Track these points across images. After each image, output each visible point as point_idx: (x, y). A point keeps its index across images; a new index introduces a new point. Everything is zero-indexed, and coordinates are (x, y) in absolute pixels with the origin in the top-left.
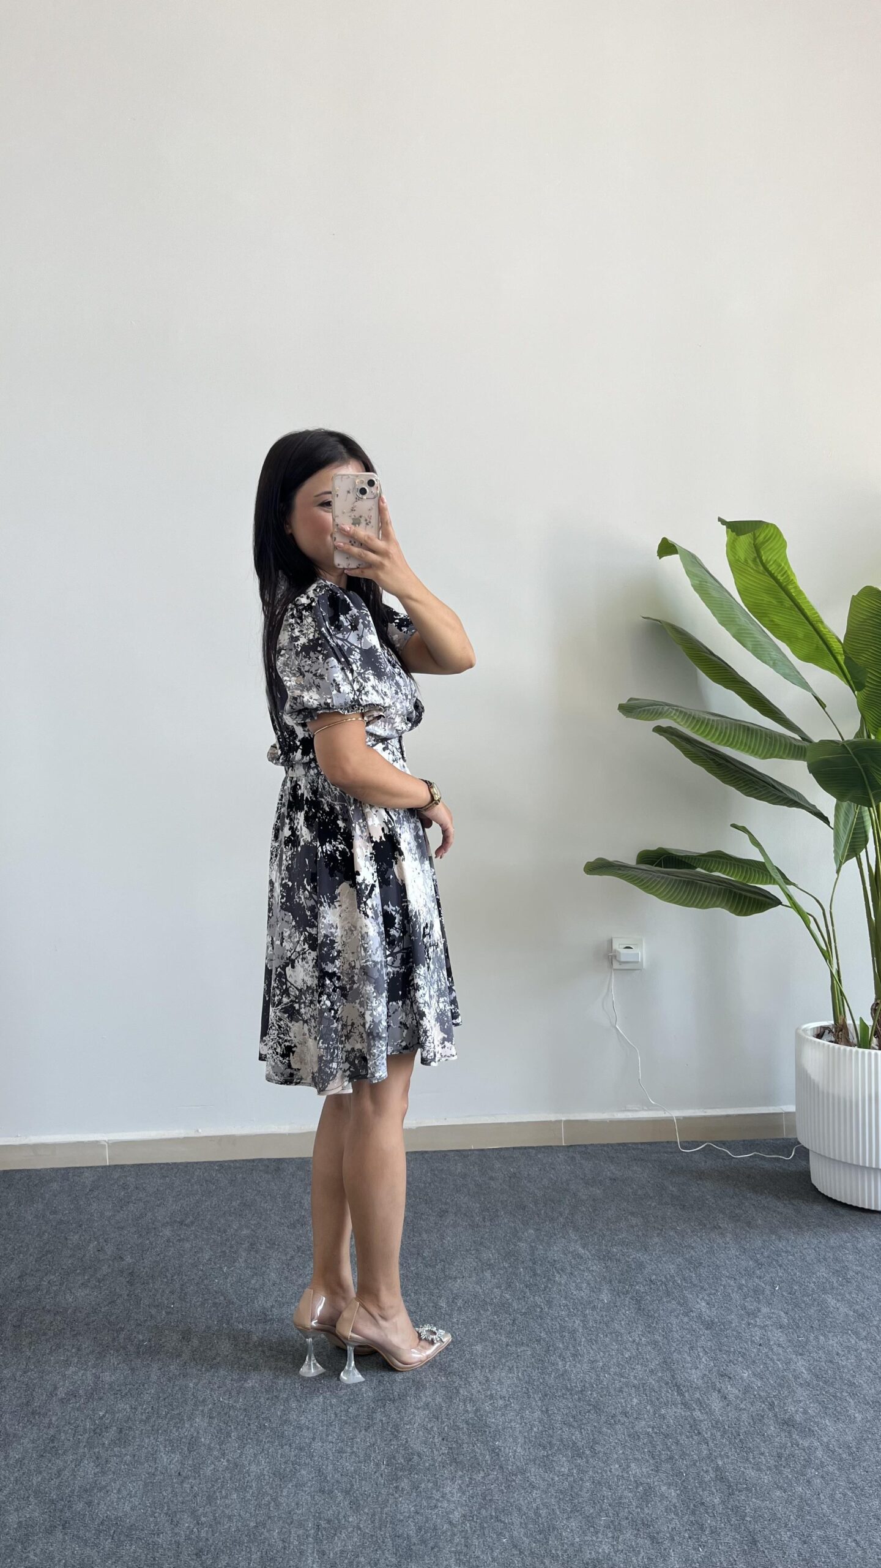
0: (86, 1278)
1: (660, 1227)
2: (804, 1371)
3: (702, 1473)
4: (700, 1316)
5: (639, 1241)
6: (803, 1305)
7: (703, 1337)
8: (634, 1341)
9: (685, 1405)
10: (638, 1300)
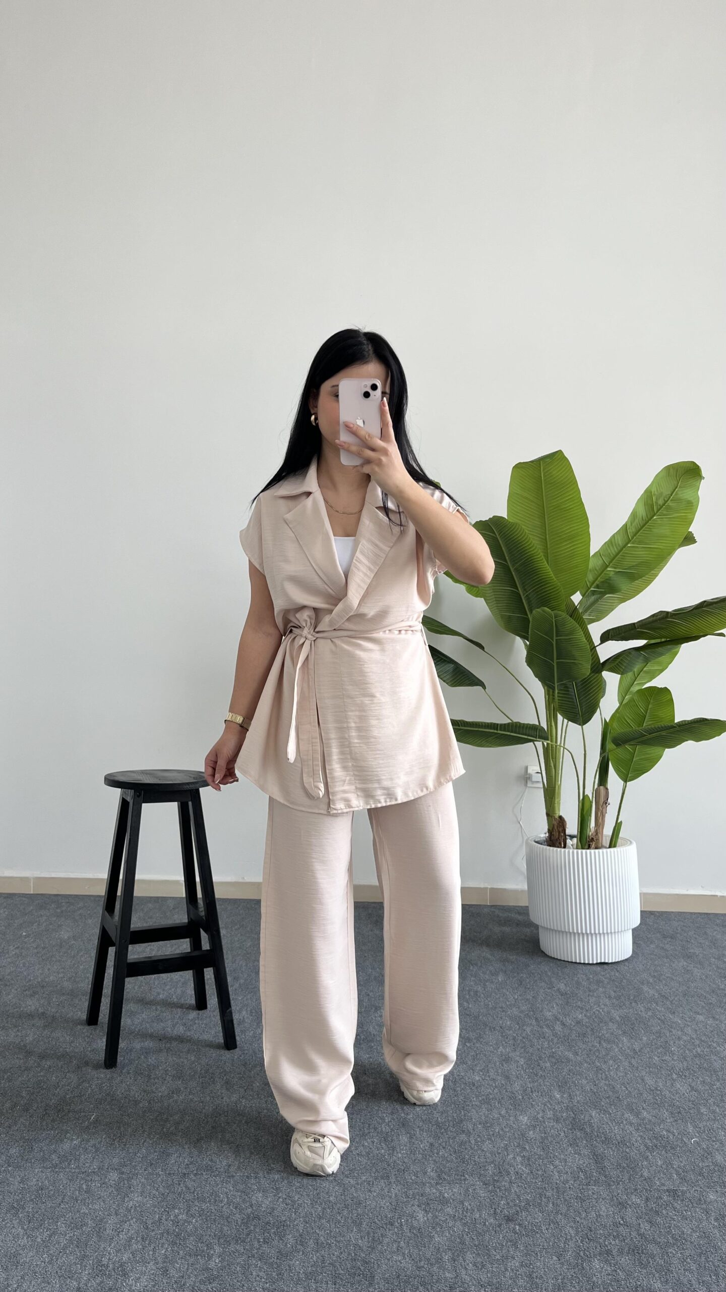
0: (173, 949)
2: (617, 1017)
4: (558, 990)
8: (514, 998)
9: (539, 1026)
10: (521, 982)
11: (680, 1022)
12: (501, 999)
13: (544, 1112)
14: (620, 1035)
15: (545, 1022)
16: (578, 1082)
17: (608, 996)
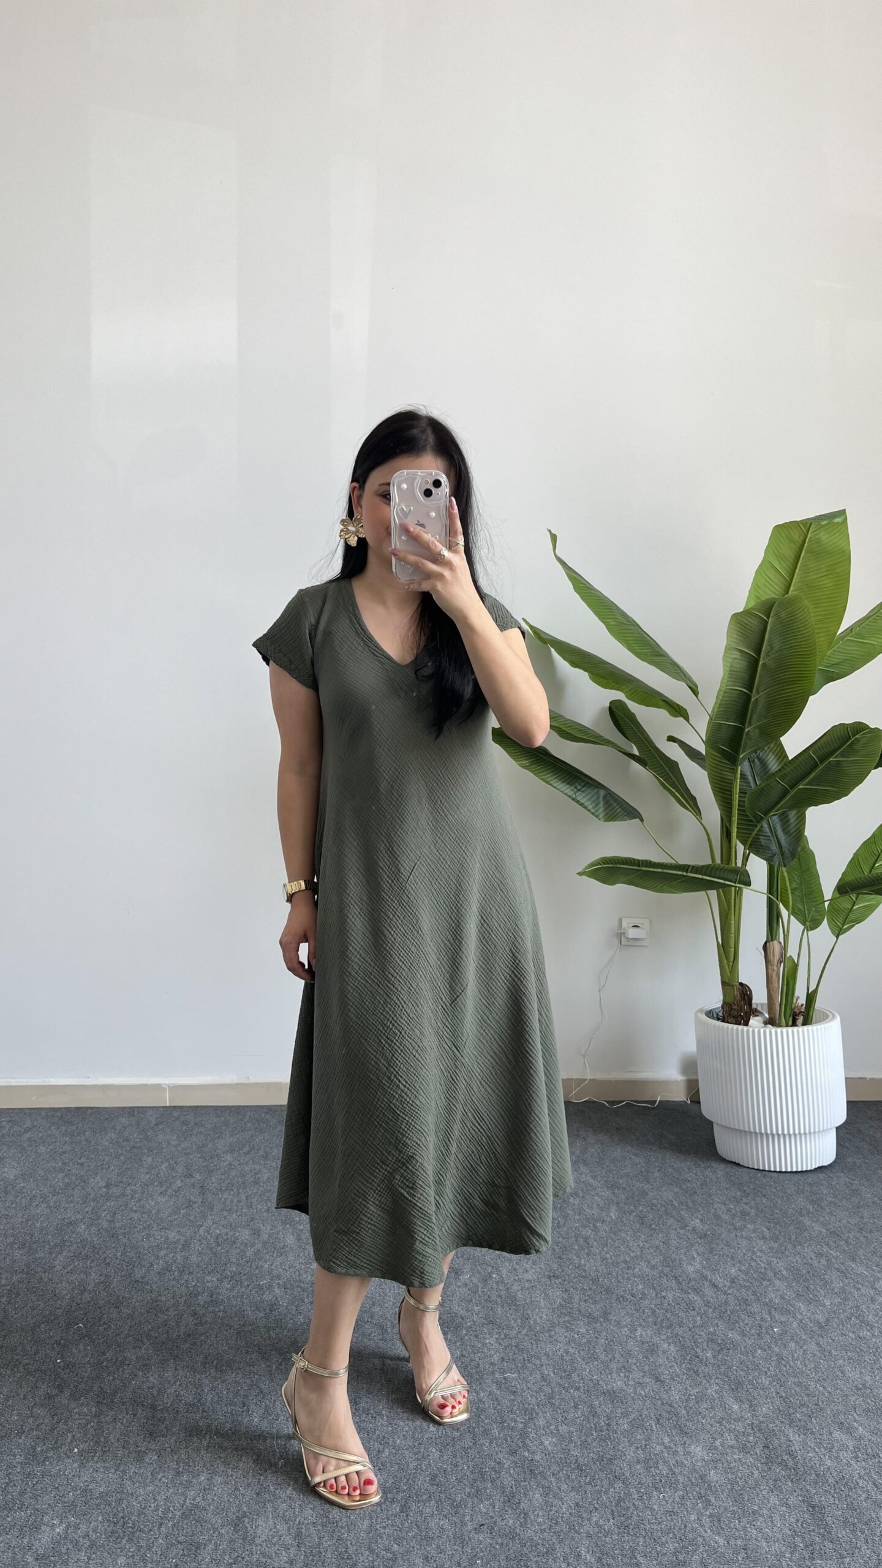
0: (164, 1189)
1: (660, 1165)
2: (783, 1269)
3: (697, 1336)
4: (694, 1229)
5: (642, 1175)
6: (783, 1224)
7: (697, 1244)
8: (638, 1246)
9: (682, 1291)
10: (642, 1219)
11: (865, 1272)
12: (622, 1248)
13: (722, 1435)
14: (793, 1299)
15: (689, 1283)
16: (757, 1382)
17: (761, 1236)
